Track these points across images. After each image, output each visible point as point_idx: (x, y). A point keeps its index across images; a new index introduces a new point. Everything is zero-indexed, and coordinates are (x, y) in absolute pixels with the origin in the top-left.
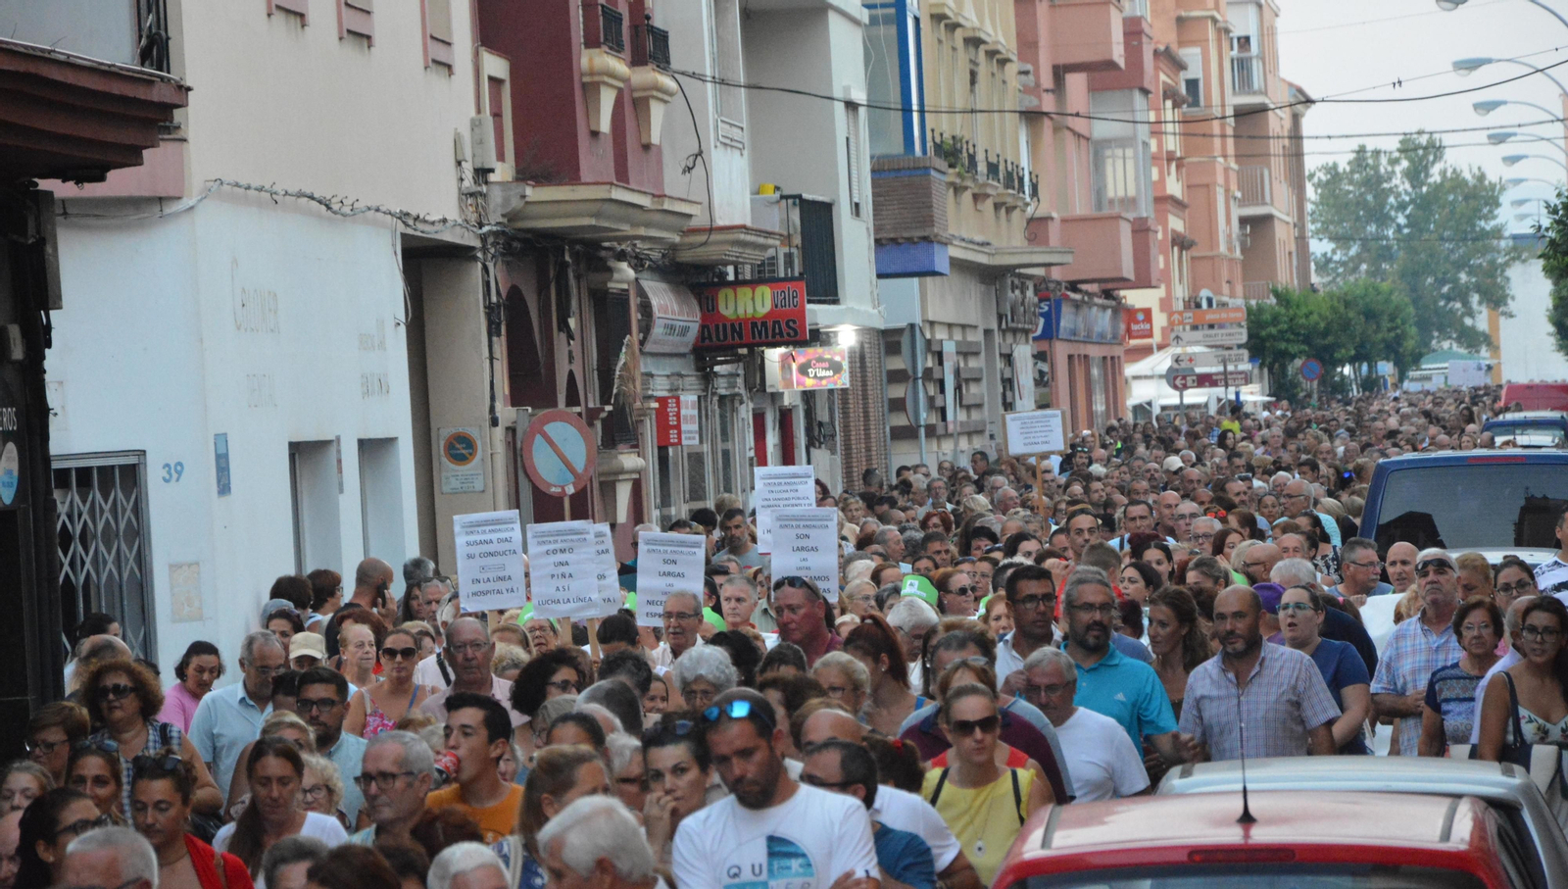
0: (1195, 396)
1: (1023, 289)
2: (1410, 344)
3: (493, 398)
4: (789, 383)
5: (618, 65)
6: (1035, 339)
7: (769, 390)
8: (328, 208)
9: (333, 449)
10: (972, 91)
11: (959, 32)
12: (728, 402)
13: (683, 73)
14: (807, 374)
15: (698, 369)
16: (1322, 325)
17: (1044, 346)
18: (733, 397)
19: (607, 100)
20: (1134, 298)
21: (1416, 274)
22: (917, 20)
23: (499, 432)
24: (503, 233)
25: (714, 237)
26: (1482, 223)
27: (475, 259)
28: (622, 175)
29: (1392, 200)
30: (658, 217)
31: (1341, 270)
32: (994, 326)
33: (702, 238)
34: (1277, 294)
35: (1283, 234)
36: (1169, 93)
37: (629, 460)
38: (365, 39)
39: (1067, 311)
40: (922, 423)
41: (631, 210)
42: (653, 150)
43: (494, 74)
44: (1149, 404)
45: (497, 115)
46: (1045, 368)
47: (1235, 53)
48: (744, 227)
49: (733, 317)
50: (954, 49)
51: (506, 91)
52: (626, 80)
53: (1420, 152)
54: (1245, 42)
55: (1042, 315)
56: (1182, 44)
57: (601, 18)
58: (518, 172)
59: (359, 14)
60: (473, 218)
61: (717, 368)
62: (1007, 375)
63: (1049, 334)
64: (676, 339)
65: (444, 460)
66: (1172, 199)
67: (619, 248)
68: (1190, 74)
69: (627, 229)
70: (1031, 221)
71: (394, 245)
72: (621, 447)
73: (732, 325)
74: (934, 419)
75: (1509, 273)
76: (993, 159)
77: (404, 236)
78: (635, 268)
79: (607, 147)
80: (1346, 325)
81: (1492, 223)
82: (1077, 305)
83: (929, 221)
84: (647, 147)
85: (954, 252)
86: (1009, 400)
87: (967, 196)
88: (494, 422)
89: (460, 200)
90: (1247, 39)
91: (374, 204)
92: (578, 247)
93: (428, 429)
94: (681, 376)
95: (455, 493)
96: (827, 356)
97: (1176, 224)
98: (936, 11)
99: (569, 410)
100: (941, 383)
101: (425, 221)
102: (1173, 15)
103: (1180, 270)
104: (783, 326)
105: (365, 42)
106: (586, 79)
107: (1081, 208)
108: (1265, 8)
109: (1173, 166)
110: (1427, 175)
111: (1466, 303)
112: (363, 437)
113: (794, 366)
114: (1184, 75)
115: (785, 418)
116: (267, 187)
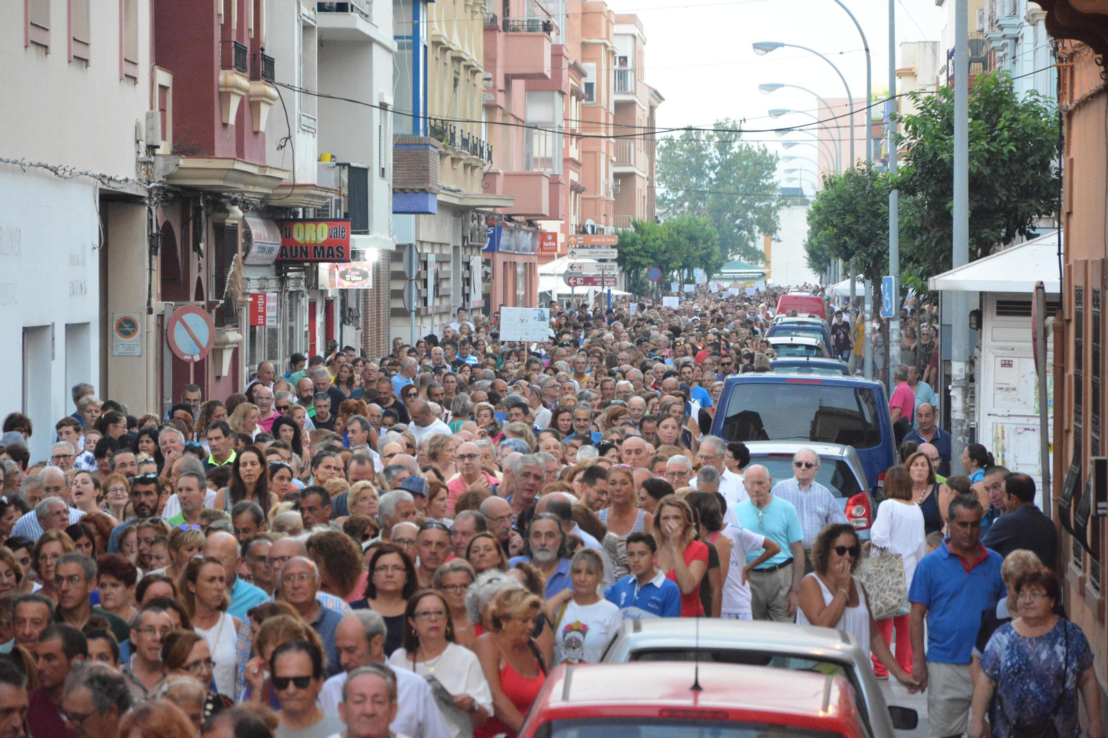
0: (580, 290)
1: (479, 219)
2: (715, 258)
3: (150, 296)
4: (333, 284)
5: (242, 81)
6: (484, 251)
7: (320, 288)
8: (56, 173)
9: (49, 331)
10: (455, 91)
11: (449, 53)
12: (295, 296)
13: (281, 85)
14: (345, 278)
15: (277, 274)
16: (664, 247)
17: (489, 256)
18: (298, 292)
19: (234, 103)
20: (547, 226)
21: (720, 211)
22: (425, 47)
23: (153, 318)
24: (163, 188)
25: (296, 191)
26: (764, 181)
27: (144, 204)
28: (240, 152)
29: (707, 162)
30: (261, 180)
31: (672, 205)
32: (460, 244)
33: (288, 191)
34: (636, 226)
35: (641, 185)
36: (575, 92)
37: (232, 335)
38: (84, 61)
39: (505, 234)
40: (414, 309)
41: (245, 176)
42: (260, 135)
43: (162, 84)
44: (550, 292)
45: (163, 110)
46: (489, 270)
47: (617, 67)
48: (314, 185)
49: (302, 242)
50: (445, 64)
51: (170, 93)
52: (246, 91)
53: (727, 134)
54: (624, 60)
55: (489, 235)
56: (584, 60)
57: (233, 50)
58: (174, 147)
59: (81, 45)
60: (144, 178)
61: (289, 274)
62: (466, 275)
63: (493, 248)
64: (265, 255)
65: (116, 334)
66: (573, 160)
67: (234, 197)
68: (588, 80)
69: (242, 187)
70: (486, 174)
71: (95, 196)
72: (228, 327)
73: (301, 248)
74: (421, 305)
75: (779, 213)
76: (466, 136)
77: (100, 189)
78: (242, 209)
79: (232, 133)
80: (677, 246)
81: (770, 181)
82: (511, 231)
83: (426, 179)
84: (256, 133)
85: (440, 197)
86: (466, 292)
87: (448, 160)
88: (150, 311)
89: (137, 165)
90: (625, 58)
91: (84, 171)
92: (208, 197)
93: (107, 313)
94: (267, 279)
95: (122, 356)
96: (359, 268)
97: (574, 176)
98: (436, 39)
99: (198, 303)
100: (425, 281)
101: (115, 180)
102: (580, 40)
103: (575, 206)
104: (335, 251)
105: (84, 63)
106: (222, 90)
107: (516, 168)
108: (638, 38)
109: (574, 140)
110: (731, 148)
111: (750, 231)
112: (68, 322)
113: (337, 273)
114: (584, 80)
115: (329, 305)
116: (19, 161)
